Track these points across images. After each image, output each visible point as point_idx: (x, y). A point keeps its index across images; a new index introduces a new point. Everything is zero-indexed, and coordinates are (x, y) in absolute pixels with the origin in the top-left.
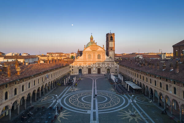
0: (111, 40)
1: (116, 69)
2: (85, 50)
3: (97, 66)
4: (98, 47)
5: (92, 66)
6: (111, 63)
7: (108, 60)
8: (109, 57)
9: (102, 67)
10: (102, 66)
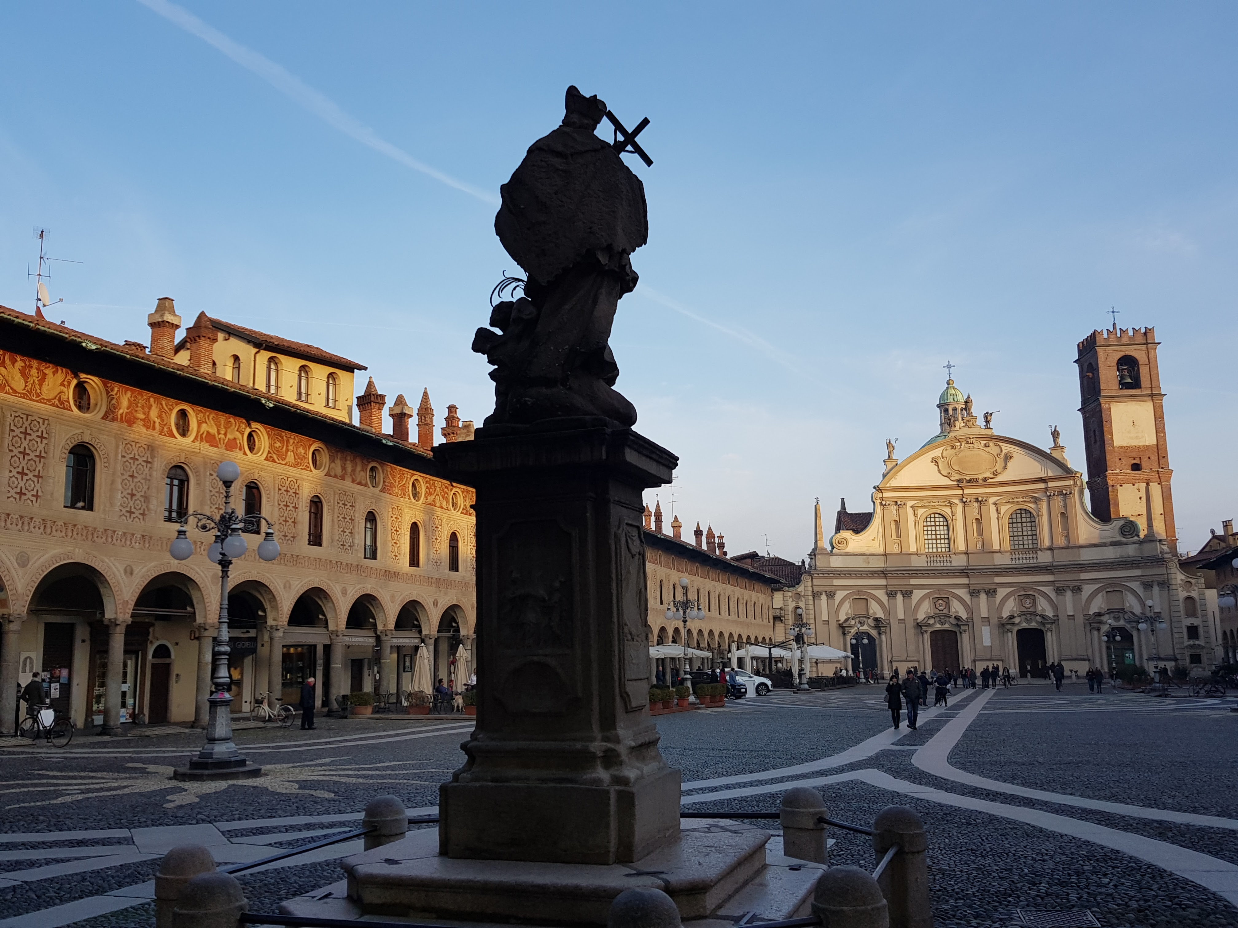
0: (1124, 385)
1: (1189, 621)
2: (894, 483)
3: (1010, 608)
4: (1007, 448)
5: (964, 615)
6: (1137, 572)
7: (1110, 553)
8: (1117, 524)
9: (1055, 621)
10: (1055, 607)
